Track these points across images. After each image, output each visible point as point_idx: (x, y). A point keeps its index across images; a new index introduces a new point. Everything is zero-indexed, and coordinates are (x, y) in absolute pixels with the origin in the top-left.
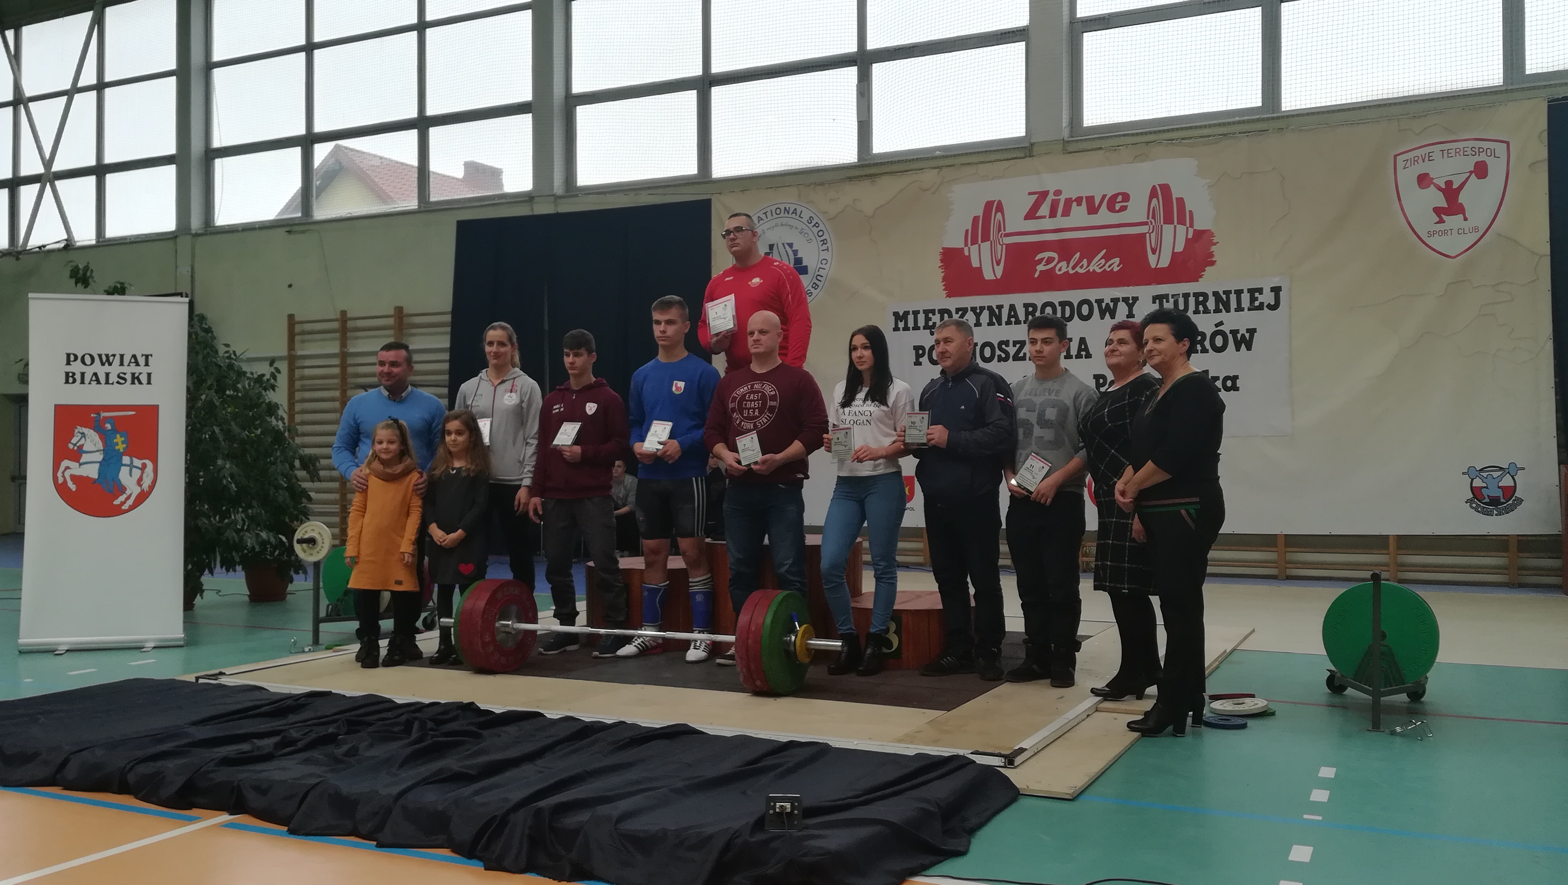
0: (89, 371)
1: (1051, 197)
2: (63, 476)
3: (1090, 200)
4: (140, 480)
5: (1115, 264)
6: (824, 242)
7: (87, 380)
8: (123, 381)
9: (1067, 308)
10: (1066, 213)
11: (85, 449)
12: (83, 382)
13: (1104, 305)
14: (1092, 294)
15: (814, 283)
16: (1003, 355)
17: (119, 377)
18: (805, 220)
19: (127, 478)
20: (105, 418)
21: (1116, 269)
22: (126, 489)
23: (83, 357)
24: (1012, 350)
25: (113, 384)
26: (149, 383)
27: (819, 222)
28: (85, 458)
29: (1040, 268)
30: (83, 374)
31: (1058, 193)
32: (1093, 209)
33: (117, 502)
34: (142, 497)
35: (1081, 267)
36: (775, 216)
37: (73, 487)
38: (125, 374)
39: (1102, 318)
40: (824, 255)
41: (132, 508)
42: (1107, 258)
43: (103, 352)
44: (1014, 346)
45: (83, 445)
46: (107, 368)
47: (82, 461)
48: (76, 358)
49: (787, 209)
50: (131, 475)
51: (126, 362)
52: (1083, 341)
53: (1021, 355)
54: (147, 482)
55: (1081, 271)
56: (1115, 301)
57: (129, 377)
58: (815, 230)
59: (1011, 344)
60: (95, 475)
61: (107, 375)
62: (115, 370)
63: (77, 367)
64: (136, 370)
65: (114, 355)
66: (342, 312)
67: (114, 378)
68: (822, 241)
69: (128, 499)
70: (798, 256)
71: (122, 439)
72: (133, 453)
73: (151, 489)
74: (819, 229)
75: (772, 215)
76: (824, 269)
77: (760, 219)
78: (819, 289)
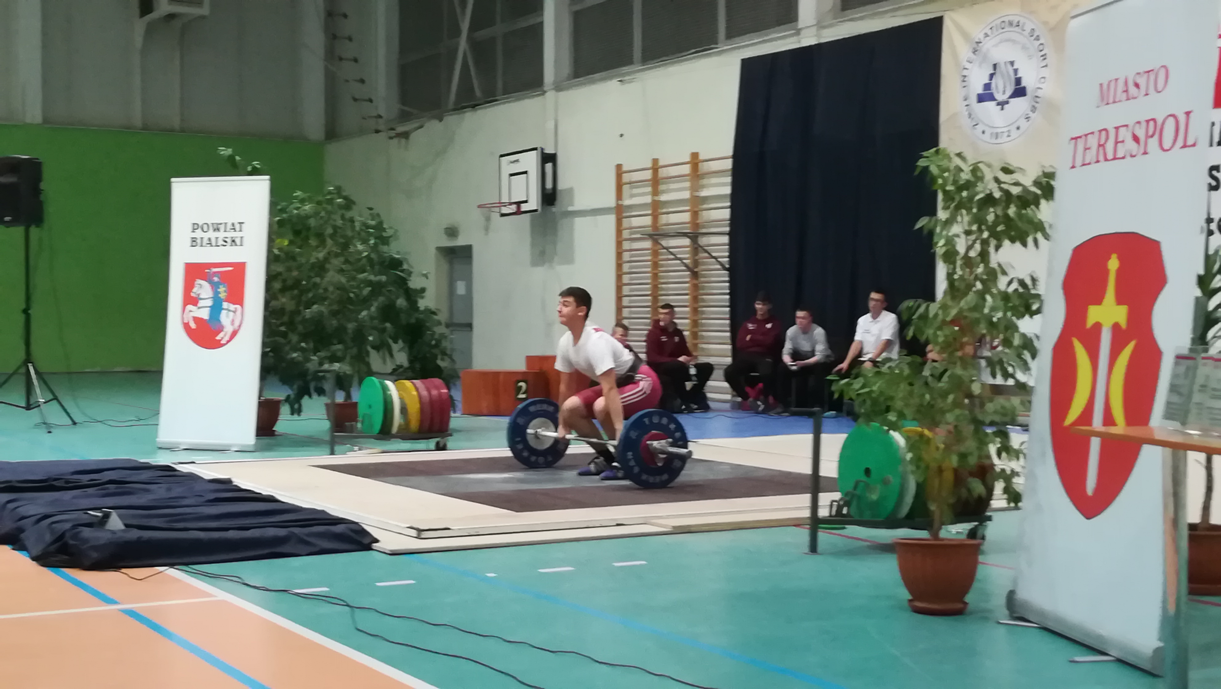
0: (206, 236)
2: (188, 318)
4: (233, 320)
6: (1044, 57)
7: (204, 244)
8: (225, 244)
11: (201, 297)
12: (201, 245)
15: (1033, 106)
16: (1214, 183)
17: (223, 241)
18: (1026, 33)
19: (225, 318)
20: (215, 273)
22: (223, 328)
23: (202, 227)
25: (218, 246)
26: (241, 245)
27: (1040, 35)
28: (201, 303)
30: (202, 239)
33: (218, 338)
34: (234, 334)
36: (1000, 30)
37: (193, 325)
38: (226, 238)
40: (1045, 72)
41: (228, 342)
43: (215, 222)
45: (199, 295)
46: (217, 234)
47: (200, 305)
48: (198, 226)
49: (1011, 21)
50: (227, 316)
51: (228, 229)
54: (237, 323)
57: (229, 241)
58: (1036, 44)
60: (207, 317)
61: (217, 239)
62: (221, 235)
63: (199, 234)
64: (233, 234)
65: (221, 223)
66: (654, 159)
67: (221, 242)
68: (1042, 56)
69: (225, 335)
70: (1018, 76)
71: (224, 289)
72: (229, 300)
73: (240, 326)
74: (1041, 41)
75: (997, 30)
76: (1041, 89)
77: (986, 35)
78: (1036, 113)
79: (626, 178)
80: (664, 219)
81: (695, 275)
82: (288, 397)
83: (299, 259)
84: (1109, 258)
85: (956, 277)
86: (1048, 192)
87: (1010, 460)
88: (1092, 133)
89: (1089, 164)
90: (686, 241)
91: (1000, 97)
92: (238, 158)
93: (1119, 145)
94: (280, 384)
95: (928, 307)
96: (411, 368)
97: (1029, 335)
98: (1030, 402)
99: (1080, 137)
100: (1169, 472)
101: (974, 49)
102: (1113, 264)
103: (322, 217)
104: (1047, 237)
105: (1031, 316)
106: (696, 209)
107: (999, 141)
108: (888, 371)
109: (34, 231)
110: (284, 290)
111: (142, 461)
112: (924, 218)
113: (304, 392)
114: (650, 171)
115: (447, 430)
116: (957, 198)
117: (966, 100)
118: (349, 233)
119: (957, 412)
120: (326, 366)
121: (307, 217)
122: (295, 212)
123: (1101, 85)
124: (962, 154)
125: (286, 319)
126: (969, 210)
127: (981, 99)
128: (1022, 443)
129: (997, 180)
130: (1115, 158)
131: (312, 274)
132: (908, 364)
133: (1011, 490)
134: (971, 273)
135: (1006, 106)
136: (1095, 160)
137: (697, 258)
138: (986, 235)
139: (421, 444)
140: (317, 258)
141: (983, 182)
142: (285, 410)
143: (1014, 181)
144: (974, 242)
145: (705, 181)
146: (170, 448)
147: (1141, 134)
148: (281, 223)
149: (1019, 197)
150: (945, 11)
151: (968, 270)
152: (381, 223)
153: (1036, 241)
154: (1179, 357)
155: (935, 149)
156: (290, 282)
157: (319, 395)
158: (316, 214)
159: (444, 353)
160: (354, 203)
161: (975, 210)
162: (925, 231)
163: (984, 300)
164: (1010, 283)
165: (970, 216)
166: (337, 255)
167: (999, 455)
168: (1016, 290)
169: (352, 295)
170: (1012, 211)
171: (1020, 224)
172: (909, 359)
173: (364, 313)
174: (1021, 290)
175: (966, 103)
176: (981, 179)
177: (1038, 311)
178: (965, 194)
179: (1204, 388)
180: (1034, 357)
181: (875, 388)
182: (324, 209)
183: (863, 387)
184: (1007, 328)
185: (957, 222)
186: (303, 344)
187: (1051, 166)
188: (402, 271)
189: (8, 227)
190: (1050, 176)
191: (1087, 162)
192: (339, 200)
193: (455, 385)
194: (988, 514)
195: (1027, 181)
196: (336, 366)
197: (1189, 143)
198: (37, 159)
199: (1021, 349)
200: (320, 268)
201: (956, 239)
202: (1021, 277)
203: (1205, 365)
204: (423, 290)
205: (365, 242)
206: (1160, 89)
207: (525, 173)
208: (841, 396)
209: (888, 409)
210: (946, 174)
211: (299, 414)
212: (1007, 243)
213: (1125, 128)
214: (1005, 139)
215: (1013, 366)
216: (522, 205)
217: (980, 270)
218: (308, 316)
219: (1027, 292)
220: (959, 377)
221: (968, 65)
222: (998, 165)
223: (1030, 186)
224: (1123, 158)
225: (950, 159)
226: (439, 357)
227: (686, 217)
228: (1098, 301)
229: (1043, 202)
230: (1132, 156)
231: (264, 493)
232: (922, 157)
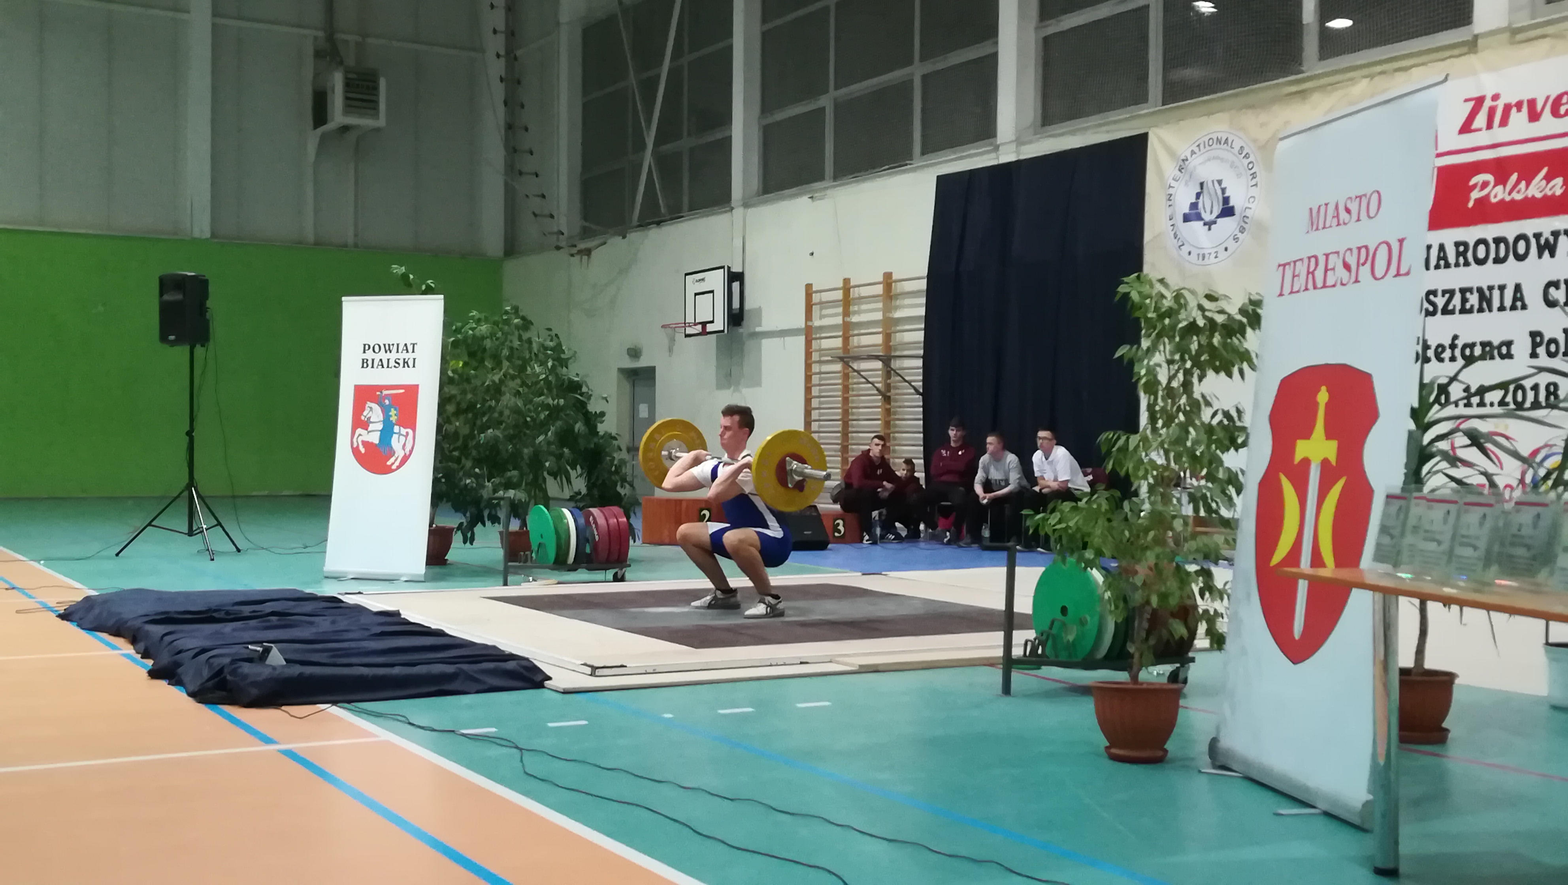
0: (377, 358)
1: (1488, 103)
2: (357, 442)
3: (1532, 103)
4: (404, 445)
5: (1557, 186)
6: (1254, 176)
7: (375, 365)
8: (397, 365)
9: (1502, 246)
10: (1504, 122)
11: (372, 420)
12: (373, 367)
13: (1542, 241)
14: (1530, 226)
15: (1241, 226)
16: (1431, 309)
17: (396, 362)
18: (1236, 151)
19: (396, 443)
20: (387, 395)
21: (1559, 192)
22: (394, 452)
23: (374, 347)
24: (1440, 301)
25: (391, 367)
26: (414, 366)
27: (1250, 153)
28: (371, 427)
29: (1475, 195)
30: (373, 360)
31: (1495, 97)
32: (1534, 116)
34: (405, 459)
35: (1518, 192)
36: (1208, 148)
37: (363, 450)
38: (399, 359)
39: (1540, 256)
40: (1254, 191)
41: (398, 467)
42: (1548, 178)
43: (387, 343)
44: (1443, 296)
45: (370, 418)
46: (388, 355)
47: (370, 429)
48: (369, 348)
49: (1219, 138)
50: (399, 441)
51: (400, 350)
52: (1518, 288)
53: (1450, 307)
54: (408, 448)
55: (1518, 197)
56: (1556, 234)
57: (401, 362)
58: (1246, 161)
59: (1440, 293)
60: (377, 441)
61: (388, 360)
62: (393, 356)
63: (370, 355)
64: (405, 355)
65: (393, 345)
66: (845, 280)
67: (392, 363)
68: (1251, 175)
69: (396, 460)
70: (1226, 195)
71: (395, 412)
72: (400, 423)
73: (411, 452)
74: (1249, 160)
75: (1205, 147)
76: (1250, 208)
77: (1193, 153)
78: (1245, 233)
79: (816, 298)
80: (855, 341)
81: (887, 399)
82: (461, 524)
83: (473, 381)
84: (1319, 390)
85: (1157, 408)
86: (1255, 320)
87: (1213, 600)
88: (1301, 260)
89: (1298, 292)
90: (879, 364)
91: (1207, 217)
92: (411, 277)
93: (1329, 272)
94: (453, 511)
95: (1128, 438)
96: (589, 493)
97: (1234, 470)
98: (1234, 540)
99: (1289, 264)
100: (1379, 616)
101: (1181, 166)
102: (1323, 397)
103: (497, 339)
104: (1253, 367)
105: (1237, 450)
106: (888, 331)
107: (1206, 261)
108: (1086, 506)
109: (199, 350)
110: (458, 413)
111: (308, 590)
112: (1124, 346)
113: (477, 519)
114: (841, 292)
115: (626, 561)
116: (1159, 327)
117: (1170, 219)
118: (528, 357)
119: (1158, 550)
120: (501, 493)
121: (483, 338)
122: (471, 332)
123: (1311, 209)
124: (1165, 281)
125: (459, 443)
126: (1171, 338)
127: (1187, 218)
128: (1225, 584)
129: (1201, 308)
130: (1324, 286)
131: (488, 398)
132: (1107, 499)
133: (1214, 631)
134: (1173, 404)
135: (1213, 226)
136: (1303, 288)
137: (888, 381)
138: (1188, 365)
139: (599, 575)
140: (493, 381)
141: (1186, 310)
142: (457, 538)
143: (1218, 309)
144: (1177, 371)
145: (898, 302)
146: (337, 578)
147: (1352, 261)
148: (455, 344)
149: (1224, 326)
150: (1150, 127)
151: (1170, 401)
152: (559, 345)
153: (1241, 373)
154: (1389, 497)
155: (1136, 274)
156: (464, 406)
157: (493, 523)
158: (492, 335)
159: (624, 480)
160: (532, 324)
161: (1177, 339)
162: (1126, 361)
163: (1188, 432)
164: (1214, 414)
165: (1173, 344)
166: (513, 378)
167: (1202, 596)
168: (1221, 421)
169: (528, 419)
170: (1216, 340)
171: (1224, 353)
172: (1106, 494)
173: (541, 438)
174: (1226, 422)
175: (1171, 223)
176: (1185, 306)
177: (1244, 444)
178: (1167, 321)
179: (1416, 529)
180: (1239, 492)
181: (1071, 524)
182: (501, 330)
183: (1060, 522)
184: (1210, 463)
185: (1160, 351)
186: (477, 470)
187: (1257, 294)
188: (582, 394)
189: (172, 346)
190: (1257, 303)
191: (1295, 289)
192: (516, 321)
193: (635, 513)
194: (1191, 654)
195: (1233, 310)
196: (511, 493)
197: (1402, 271)
198: (204, 276)
199: (1225, 485)
200: (496, 391)
201: (1158, 369)
202: (1226, 409)
203: (1417, 505)
204: (603, 414)
205: (543, 364)
206: (1372, 215)
207: (712, 292)
208: (1036, 530)
209: (1085, 546)
210: (1148, 301)
211: (472, 544)
212: (1210, 374)
213: (1336, 255)
214: (1212, 260)
215: (1217, 503)
216: (708, 325)
217: (1183, 400)
218: (482, 442)
219: (1231, 424)
220: (1160, 513)
221: (1173, 184)
222: (1201, 291)
223: (1236, 314)
224: (1334, 286)
225: (1152, 286)
226: (619, 484)
227: (878, 339)
228: (1307, 435)
229: (1249, 330)
230: (1342, 284)
231: (433, 627)
232: (1122, 283)
